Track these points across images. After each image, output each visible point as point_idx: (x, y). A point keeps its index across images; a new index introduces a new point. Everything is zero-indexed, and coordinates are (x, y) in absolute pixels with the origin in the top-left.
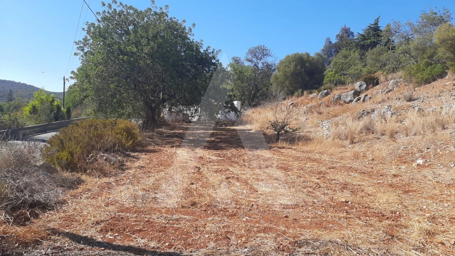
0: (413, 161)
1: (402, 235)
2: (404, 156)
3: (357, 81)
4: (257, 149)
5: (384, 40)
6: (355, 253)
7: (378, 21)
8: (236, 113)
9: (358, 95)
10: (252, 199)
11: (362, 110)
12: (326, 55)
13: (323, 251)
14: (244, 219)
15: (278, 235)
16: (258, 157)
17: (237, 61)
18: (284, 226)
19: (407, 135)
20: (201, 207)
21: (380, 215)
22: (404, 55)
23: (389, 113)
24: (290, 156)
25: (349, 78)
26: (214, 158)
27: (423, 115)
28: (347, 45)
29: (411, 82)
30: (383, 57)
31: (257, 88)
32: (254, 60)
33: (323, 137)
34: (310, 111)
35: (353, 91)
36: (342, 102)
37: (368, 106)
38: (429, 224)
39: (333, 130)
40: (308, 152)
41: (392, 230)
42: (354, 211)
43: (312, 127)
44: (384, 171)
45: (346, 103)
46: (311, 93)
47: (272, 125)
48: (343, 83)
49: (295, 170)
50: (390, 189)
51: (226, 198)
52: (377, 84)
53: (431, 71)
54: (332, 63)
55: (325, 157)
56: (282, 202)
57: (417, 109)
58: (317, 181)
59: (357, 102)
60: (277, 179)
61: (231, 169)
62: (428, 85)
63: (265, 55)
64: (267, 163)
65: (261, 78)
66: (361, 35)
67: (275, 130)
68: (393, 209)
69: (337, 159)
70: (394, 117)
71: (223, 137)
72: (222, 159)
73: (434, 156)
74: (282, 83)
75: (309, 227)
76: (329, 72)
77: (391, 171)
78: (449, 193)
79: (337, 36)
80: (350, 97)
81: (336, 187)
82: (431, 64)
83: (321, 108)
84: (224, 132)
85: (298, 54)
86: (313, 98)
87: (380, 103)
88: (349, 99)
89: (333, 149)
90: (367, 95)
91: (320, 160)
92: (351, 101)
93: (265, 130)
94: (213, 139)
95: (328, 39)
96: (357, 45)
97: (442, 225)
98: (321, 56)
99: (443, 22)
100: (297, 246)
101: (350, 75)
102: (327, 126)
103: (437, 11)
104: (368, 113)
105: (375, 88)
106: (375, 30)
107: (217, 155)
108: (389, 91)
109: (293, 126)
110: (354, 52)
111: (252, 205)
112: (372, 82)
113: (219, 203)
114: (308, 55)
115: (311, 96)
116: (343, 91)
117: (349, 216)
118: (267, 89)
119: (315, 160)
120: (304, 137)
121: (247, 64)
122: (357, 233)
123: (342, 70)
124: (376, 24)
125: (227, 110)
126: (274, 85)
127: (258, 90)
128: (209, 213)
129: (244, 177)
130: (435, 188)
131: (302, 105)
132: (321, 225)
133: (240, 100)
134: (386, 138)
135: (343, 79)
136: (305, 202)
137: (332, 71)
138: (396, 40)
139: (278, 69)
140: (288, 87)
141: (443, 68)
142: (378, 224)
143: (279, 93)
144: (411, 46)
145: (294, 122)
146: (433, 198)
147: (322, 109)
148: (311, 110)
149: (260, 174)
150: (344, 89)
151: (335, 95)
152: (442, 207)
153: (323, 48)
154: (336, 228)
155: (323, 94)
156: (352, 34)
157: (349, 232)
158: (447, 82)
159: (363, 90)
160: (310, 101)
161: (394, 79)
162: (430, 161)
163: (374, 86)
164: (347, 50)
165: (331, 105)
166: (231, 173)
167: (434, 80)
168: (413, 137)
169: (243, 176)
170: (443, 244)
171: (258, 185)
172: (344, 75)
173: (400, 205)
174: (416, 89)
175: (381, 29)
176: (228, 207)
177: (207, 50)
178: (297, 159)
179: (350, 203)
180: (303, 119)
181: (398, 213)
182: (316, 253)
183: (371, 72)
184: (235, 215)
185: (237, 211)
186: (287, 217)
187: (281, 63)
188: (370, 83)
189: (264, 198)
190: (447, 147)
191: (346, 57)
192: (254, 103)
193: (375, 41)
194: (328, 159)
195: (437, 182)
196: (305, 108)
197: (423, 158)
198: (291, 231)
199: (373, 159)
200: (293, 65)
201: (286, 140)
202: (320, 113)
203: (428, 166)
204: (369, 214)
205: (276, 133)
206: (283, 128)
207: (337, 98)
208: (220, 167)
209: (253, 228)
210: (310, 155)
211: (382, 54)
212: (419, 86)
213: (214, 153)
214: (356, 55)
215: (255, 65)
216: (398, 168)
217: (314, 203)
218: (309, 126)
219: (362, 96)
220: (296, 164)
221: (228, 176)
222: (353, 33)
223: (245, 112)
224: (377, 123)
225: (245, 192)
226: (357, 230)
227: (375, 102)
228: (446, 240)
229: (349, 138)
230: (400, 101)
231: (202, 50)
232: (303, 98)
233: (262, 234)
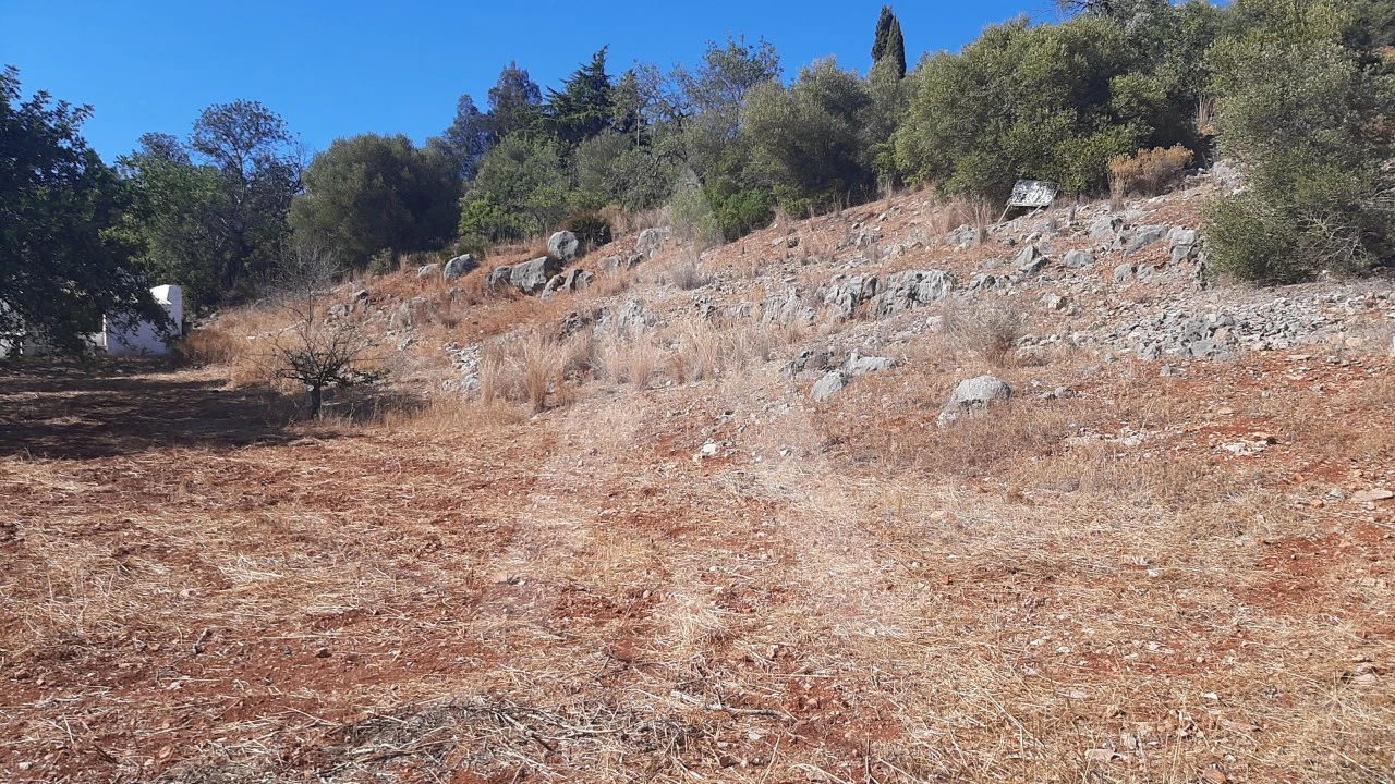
0: (694, 448)
1: (651, 652)
2: (672, 437)
3: (553, 227)
4: (240, 444)
5: (618, 116)
6: (522, 728)
7: (602, 60)
8: (162, 328)
9: (558, 271)
10: (209, 615)
11: (569, 312)
12: (464, 149)
13: (430, 739)
14: (174, 685)
15: (291, 718)
16: (245, 471)
17: (160, 147)
18: (312, 684)
19: (682, 380)
20: (11, 665)
21: (600, 605)
22: (671, 162)
23: (638, 320)
24: (353, 461)
25: (530, 219)
26: (72, 486)
27: (719, 326)
28: (524, 121)
29: (691, 235)
30: (620, 164)
31: (242, 243)
32: (224, 147)
33: (458, 394)
34: (421, 316)
35: (544, 258)
36: (514, 291)
37: (585, 301)
38: (720, 612)
39: (487, 371)
40: (411, 443)
41: (628, 645)
42: (531, 605)
43: (428, 366)
44: (621, 482)
45: (525, 293)
46: (422, 262)
47: (294, 364)
48: (514, 235)
49: (366, 504)
50: (634, 531)
51: (111, 622)
52: (607, 238)
53: (737, 209)
54: (482, 172)
55: (462, 455)
56: (311, 610)
57: (705, 308)
58: (432, 529)
59: (554, 289)
60: (303, 539)
61: (138, 519)
62: (732, 246)
63: (264, 134)
64: (274, 489)
65: (253, 210)
66: (559, 96)
67: (306, 380)
68: (634, 584)
69: (497, 459)
70: (652, 332)
71: (114, 410)
72: (107, 487)
73: (742, 431)
74: (328, 229)
75: (397, 673)
76: (474, 200)
77: (638, 479)
78: (772, 525)
79: (493, 92)
80: (535, 275)
81: (487, 540)
82: (737, 191)
83: (454, 308)
84: (118, 395)
85: (373, 137)
86: (427, 278)
87: (615, 292)
88: (532, 282)
89: (488, 428)
90: (581, 271)
91: (447, 463)
92: (538, 287)
93: (273, 383)
94: (74, 420)
95: (466, 99)
96: (550, 125)
97: (751, 611)
98: (448, 150)
99: (761, 78)
100: (349, 742)
101: (533, 210)
102: (472, 363)
103: (746, 46)
104: (586, 321)
105: (602, 249)
106: (595, 82)
107: (89, 475)
108: (638, 261)
109: (369, 364)
110: (543, 144)
111: (209, 634)
112: (594, 233)
113: (82, 643)
114: (405, 142)
115: (423, 270)
116: (516, 258)
117: (516, 622)
118: (276, 246)
119: (429, 468)
120: (400, 397)
121: (198, 160)
122: (535, 668)
123: (511, 194)
124: (599, 67)
125: (124, 317)
126: (301, 234)
127: (245, 247)
128: (40, 682)
129: (185, 542)
130: (741, 516)
131: (397, 299)
132: (431, 662)
133: (180, 280)
134: (630, 389)
135: (514, 224)
136: (388, 600)
137: (482, 197)
138: (652, 117)
139: (310, 182)
140: (346, 241)
141: (764, 199)
142: (594, 633)
143: (318, 259)
144: (688, 137)
145: (372, 352)
146: (733, 542)
147: (456, 311)
148: (425, 314)
149: (245, 528)
150: (517, 252)
151: (492, 269)
152: (755, 563)
153: (453, 125)
154: (475, 665)
155: (459, 266)
156: (535, 89)
157: (512, 670)
158: (775, 237)
159: (569, 256)
160: (419, 289)
161: (650, 227)
162: (734, 446)
163: (600, 244)
164: (520, 136)
165: (483, 300)
166: (138, 533)
167: (745, 232)
168: (696, 384)
169: (182, 540)
170: (748, 661)
171: (234, 564)
172: (519, 210)
173: (653, 573)
174: (704, 255)
175: (612, 82)
176: (115, 651)
177: (36, 105)
178: (375, 467)
179: (522, 583)
180: (398, 341)
181: (646, 594)
182: (406, 752)
183: (589, 206)
184: (141, 675)
185: (150, 661)
186: (324, 654)
187: (321, 162)
188: (588, 237)
189: (252, 605)
190: (773, 406)
191: (519, 157)
192: (232, 293)
193: (597, 118)
194: (470, 460)
195: (747, 499)
196: (404, 307)
197: (718, 438)
198: (335, 697)
199: (595, 451)
200: (359, 170)
201: (343, 411)
202: (452, 324)
203: (728, 458)
204: (571, 609)
205: (311, 388)
206: (331, 372)
207: (500, 279)
208: (97, 519)
209: (204, 707)
210: (417, 452)
211: (618, 155)
212: (710, 247)
213: (75, 469)
214: (547, 152)
215: (231, 165)
216: (656, 471)
217: (416, 598)
218: (417, 363)
219: (569, 273)
220: (371, 484)
221: (127, 547)
222: (537, 87)
223: (203, 322)
224: (607, 350)
225: (185, 593)
226: (535, 659)
227: (602, 291)
228: (757, 651)
229: (532, 394)
230: (665, 287)
231: (15, 105)
232: (397, 276)
233: (235, 726)
